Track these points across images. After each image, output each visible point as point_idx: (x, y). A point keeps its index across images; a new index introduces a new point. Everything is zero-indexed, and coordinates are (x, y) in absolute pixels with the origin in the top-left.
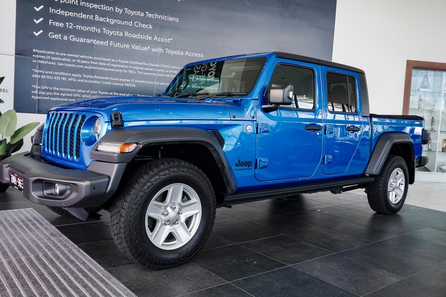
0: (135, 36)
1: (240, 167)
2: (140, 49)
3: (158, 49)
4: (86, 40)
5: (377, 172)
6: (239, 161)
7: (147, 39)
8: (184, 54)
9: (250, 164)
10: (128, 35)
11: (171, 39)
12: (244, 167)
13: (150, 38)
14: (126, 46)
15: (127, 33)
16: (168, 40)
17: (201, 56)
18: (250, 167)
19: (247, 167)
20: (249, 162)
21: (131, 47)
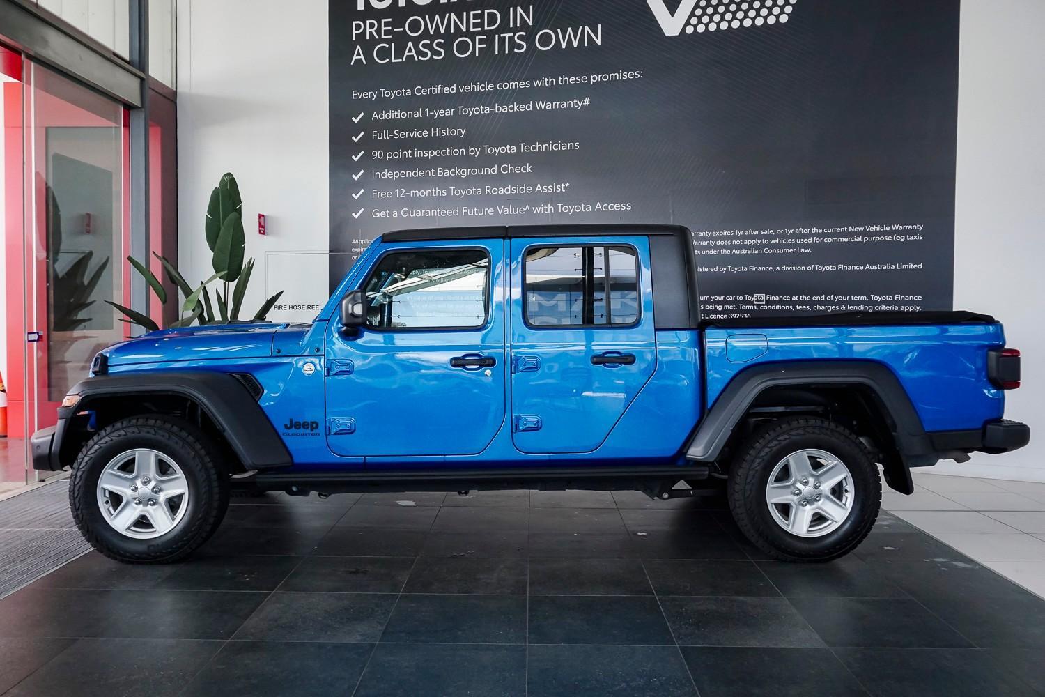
0: (502, 191)
1: (293, 430)
2: (512, 212)
3: (544, 206)
4: (425, 213)
5: (706, 456)
6: (291, 421)
7: (524, 192)
8: (593, 208)
9: (314, 425)
10: (491, 191)
11: (567, 185)
12: (302, 430)
13: (528, 189)
14: (487, 211)
15: (488, 188)
16: (561, 188)
17: (627, 207)
18: (315, 431)
19: (308, 431)
20: (312, 423)
21: (496, 211)
